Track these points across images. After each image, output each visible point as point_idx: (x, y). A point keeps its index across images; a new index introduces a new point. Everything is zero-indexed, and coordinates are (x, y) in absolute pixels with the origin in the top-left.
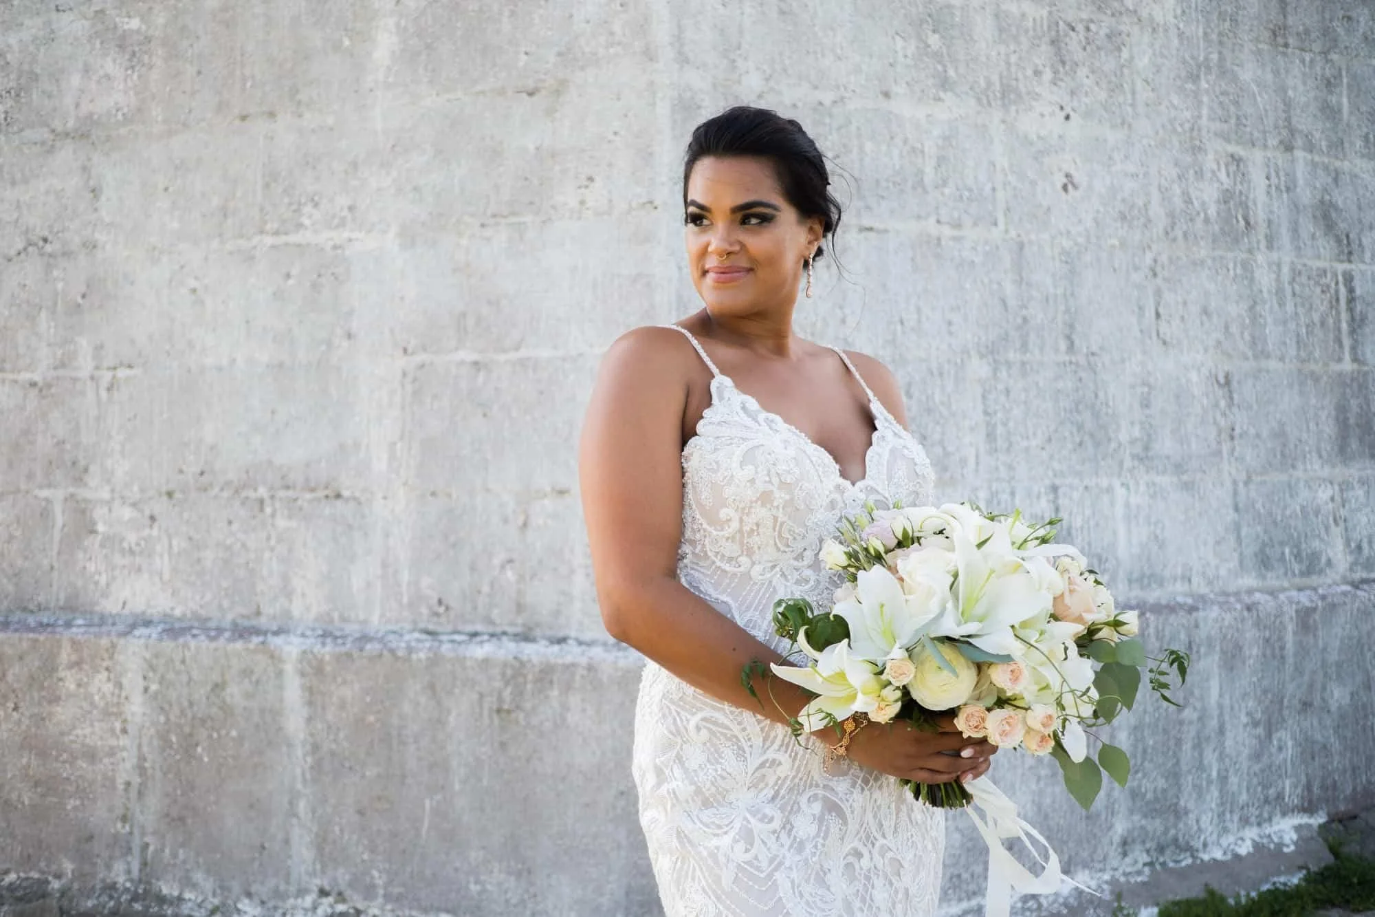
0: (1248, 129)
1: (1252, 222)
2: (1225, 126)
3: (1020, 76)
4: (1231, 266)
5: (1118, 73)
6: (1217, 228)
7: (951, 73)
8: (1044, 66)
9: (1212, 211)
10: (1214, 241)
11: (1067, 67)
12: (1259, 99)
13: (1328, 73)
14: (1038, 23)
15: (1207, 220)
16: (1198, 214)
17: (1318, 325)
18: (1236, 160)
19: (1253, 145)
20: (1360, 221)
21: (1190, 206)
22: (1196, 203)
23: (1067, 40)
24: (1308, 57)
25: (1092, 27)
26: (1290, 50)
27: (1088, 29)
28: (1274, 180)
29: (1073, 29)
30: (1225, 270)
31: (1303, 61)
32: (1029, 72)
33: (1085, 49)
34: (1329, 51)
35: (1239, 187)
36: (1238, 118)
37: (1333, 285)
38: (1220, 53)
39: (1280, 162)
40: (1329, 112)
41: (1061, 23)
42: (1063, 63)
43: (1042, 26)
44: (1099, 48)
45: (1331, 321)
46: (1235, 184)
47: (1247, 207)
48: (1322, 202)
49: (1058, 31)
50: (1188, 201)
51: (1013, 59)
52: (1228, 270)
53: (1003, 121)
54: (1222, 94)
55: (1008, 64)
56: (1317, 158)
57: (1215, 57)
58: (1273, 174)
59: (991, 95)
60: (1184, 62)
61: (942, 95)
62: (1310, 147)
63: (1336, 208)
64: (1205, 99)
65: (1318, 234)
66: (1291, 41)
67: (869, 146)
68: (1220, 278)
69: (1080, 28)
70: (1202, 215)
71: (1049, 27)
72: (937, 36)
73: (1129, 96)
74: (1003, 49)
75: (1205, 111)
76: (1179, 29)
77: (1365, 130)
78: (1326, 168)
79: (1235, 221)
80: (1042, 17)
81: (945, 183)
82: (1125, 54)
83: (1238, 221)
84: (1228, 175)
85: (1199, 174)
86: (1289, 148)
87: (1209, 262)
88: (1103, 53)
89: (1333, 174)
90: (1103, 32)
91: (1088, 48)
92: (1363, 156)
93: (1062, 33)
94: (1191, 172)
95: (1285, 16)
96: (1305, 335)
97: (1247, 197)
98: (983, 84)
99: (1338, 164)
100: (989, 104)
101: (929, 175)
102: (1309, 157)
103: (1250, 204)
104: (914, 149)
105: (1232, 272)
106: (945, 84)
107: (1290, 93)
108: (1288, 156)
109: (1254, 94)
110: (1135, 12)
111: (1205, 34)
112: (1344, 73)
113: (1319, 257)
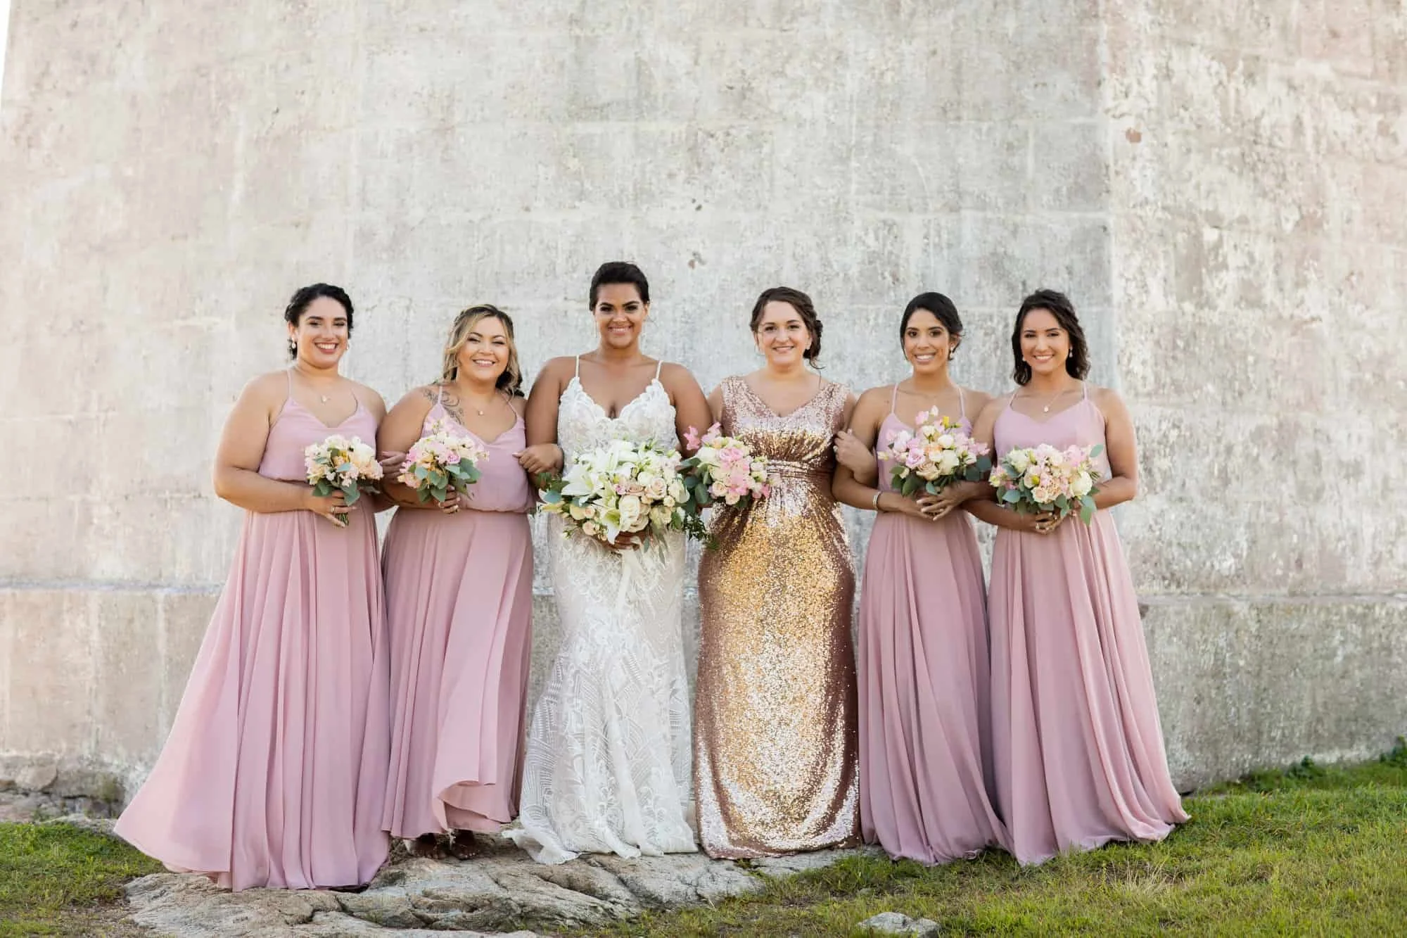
0: (905, 197)
1: (902, 276)
2: (877, 197)
3: (654, 180)
4: (872, 317)
5: (757, 166)
6: (857, 285)
7: (588, 186)
8: (679, 169)
9: (854, 271)
10: (853, 296)
11: (702, 168)
12: (920, 169)
13: (1010, 138)
14: (677, 136)
15: (847, 279)
16: (838, 274)
17: (977, 364)
18: (889, 225)
19: (911, 210)
20: (1042, 268)
21: (829, 269)
22: (835, 266)
23: (705, 146)
24: (985, 126)
25: (733, 132)
26: (962, 123)
27: (728, 134)
28: (934, 239)
29: (712, 136)
30: (863, 321)
31: (979, 131)
32: (664, 176)
33: (723, 150)
34: (1013, 118)
35: (889, 248)
36: (893, 188)
37: (1001, 327)
38: (875, 135)
39: (943, 223)
40: (1010, 172)
41: (700, 134)
42: (699, 165)
43: (680, 138)
44: (738, 148)
45: (994, 361)
46: (884, 245)
47: (897, 265)
48: (994, 254)
49: (696, 140)
50: (826, 263)
51: (649, 167)
52: (868, 321)
53: (634, 218)
54: (876, 170)
55: (643, 172)
56: (989, 214)
57: (869, 139)
58: (932, 232)
59: (625, 199)
60: (832, 147)
61: (577, 204)
62: (982, 205)
63: (1012, 258)
64: (854, 176)
65: (984, 283)
66: (965, 114)
67: (508, 248)
68: (857, 328)
69: (720, 134)
70: (842, 275)
71: (687, 139)
72: (576, 160)
73: (767, 185)
74: (639, 162)
75: (854, 187)
76: (829, 121)
77: (1056, 185)
78: (1003, 223)
79: (880, 278)
80: (680, 133)
81: (574, 269)
82: (766, 149)
83: (884, 278)
84: (877, 239)
85: (842, 242)
86: (955, 209)
87: (846, 314)
88: (742, 152)
89: (1011, 228)
90: (743, 135)
91: (726, 150)
92: (1050, 208)
93: (699, 141)
94: (833, 239)
95: (959, 93)
96: (958, 374)
97: (898, 257)
98: (617, 191)
99: (1018, 219)
100: (622, 206)
101: (561, 261)
102: (980, 215)
103: (901, 262)
104: (548, 248)
105: (872, 322)
106: (582, 195)
107: (961, 160)
108: (954, 216)
109: (915, 167)
110: (781, 113)
111: (860, 121)
112: (1031, 135)
113: (984, 303)
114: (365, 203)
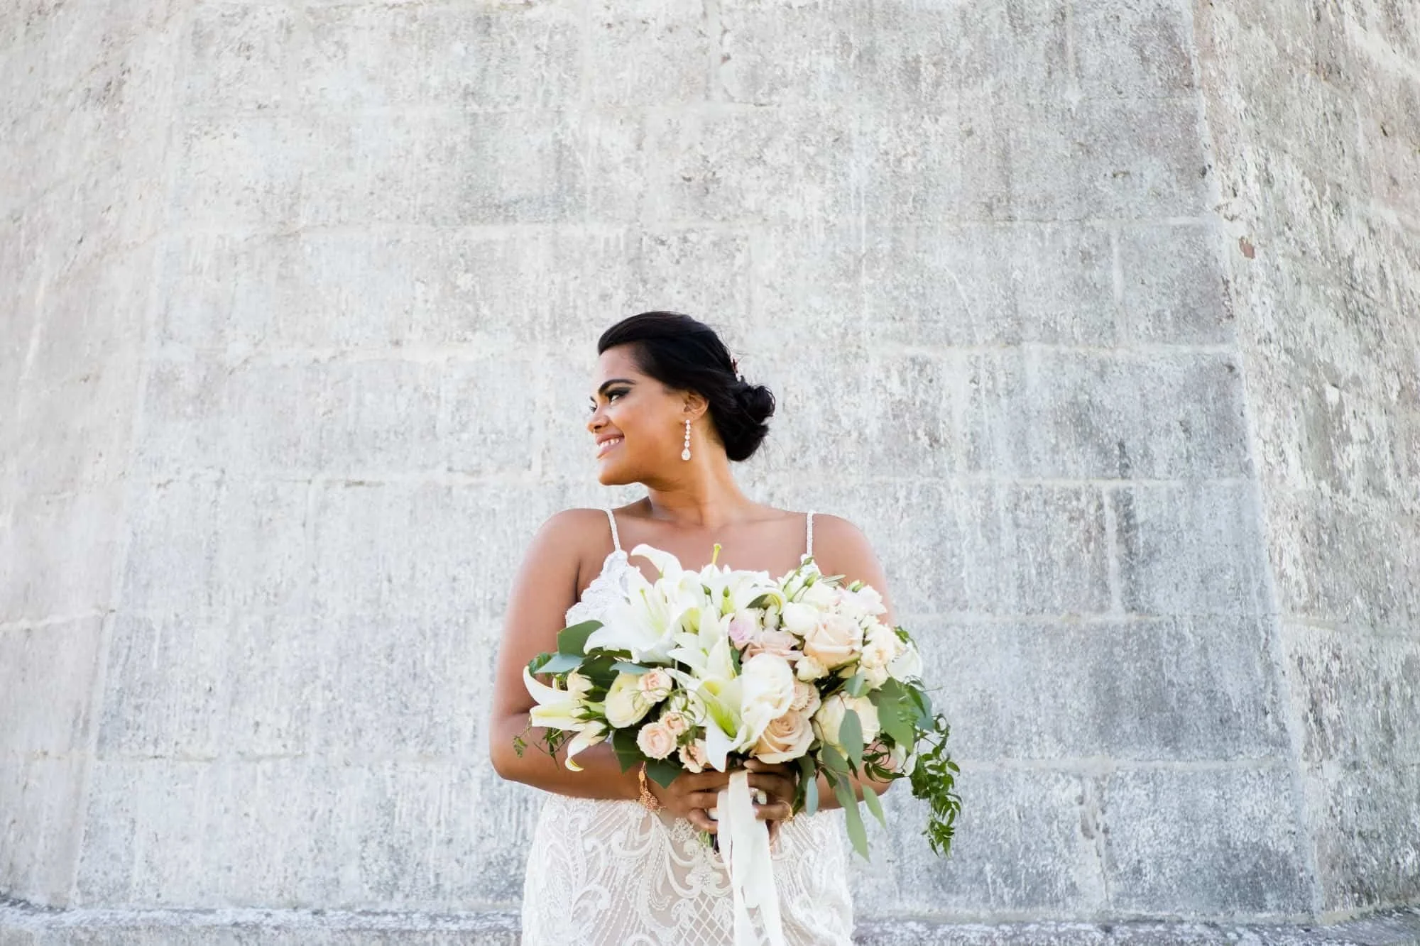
0: (940, 325)
1: (943, 436)
2: (900, 326)
3: (579, 302)
4: (902, 494)
5: (728, 282)
6: (879, 449)
7: (485, 311)
8: (616, 288)
9: (872, 429)
10: (872, 465)
11: (649, 286)
12: (960, 287)
13: (1084, 243)
14: (612, 243)
15: (862, 440)
16: (849, 433)
17: (1062, 564)
18: (920, 365)
19: (950, 343)
20: (1147, 424)
21: (834, 426)
22: (845, 421)
23: (653, 256)
24: (1048, 229)
25: (693, 237)
26: (1016, 225)
27: (685, 240)
28: (985, 383)
29: (663, 243)
30: (890, 501)
31: (1041, 235)
32: (594, 297)
33: (678, 262)
34: (1087, 217)
35: (921, 395)
36: (923, 313)
37: (1092, 510)
38: (894, 240)
39: (997, 360)
40: (1088, 290)
41: (645, 239)
42: (645, 282)
43: (617, 246)
44: (700, 259)
45: (1086, 558)
46: (915, 392)
47: (934, 419)
48: (1074, 403)
49: (640, 248)
50: (832, 418)
51: (572, 286)
52: (897, 500)
53: (551, 354)
54: (896, 287)
55: (565, 292)
56: (1064, 349)
57: (886, 246)
58: (983, 374)
59: (537, 328)
60: (834, 257)
61: (469, 335)
62: (1052, 334)
63: (1101, 410)
64: (867, 297)
65: (1063, 445)
66: (1018, 213)
67: (369, 397)
68: (880, 510)
69: (674, 240)
70: (855, 435)
71: (627, 246)
72: (470, 275)
73: (743, 307)
74: (558, 278)
75: (866, 312)
76: (828, 222)
77: (1154, 307)
78: (1084, 361)
79: (911, 438)
80: (618, 238)
81: (464, 427)
82: (740, 259)
83: (917, 438)
84: (903, 382)
85: (854, 386)
86: (1014, 341)
87: (864, 492)
88: (705, 264)
89: (1096, 367)
90: (706, 242)
91: (683, 261)
92: (1152, 340)
93: (644, 249)
94: (840, 385)
95: (1008, 184)
96: (1034, 579)
97: (935, 408)
98: (527, 318)
99: (1105, 354)
100: (533, 337)
101: (444, 418)
102: (1050, 349)
103: (940, 415)
104: (426, 396)
105: (902, 503)
106: (475, 323)
107: (1017, 274)
108: (1013, 351)
109: (952, 284)
110: (760, 212)
111: (871, 222)
112: (1114, 241)
113: (1064, 474)
114: (166, 337)
